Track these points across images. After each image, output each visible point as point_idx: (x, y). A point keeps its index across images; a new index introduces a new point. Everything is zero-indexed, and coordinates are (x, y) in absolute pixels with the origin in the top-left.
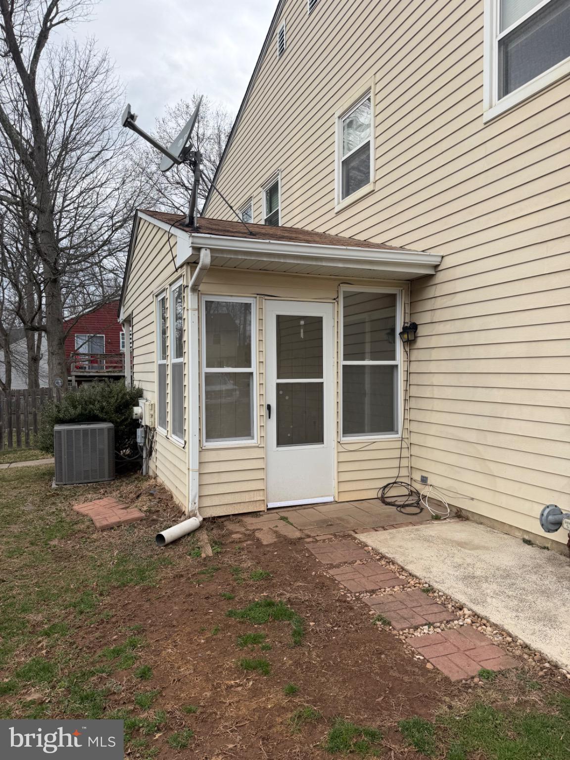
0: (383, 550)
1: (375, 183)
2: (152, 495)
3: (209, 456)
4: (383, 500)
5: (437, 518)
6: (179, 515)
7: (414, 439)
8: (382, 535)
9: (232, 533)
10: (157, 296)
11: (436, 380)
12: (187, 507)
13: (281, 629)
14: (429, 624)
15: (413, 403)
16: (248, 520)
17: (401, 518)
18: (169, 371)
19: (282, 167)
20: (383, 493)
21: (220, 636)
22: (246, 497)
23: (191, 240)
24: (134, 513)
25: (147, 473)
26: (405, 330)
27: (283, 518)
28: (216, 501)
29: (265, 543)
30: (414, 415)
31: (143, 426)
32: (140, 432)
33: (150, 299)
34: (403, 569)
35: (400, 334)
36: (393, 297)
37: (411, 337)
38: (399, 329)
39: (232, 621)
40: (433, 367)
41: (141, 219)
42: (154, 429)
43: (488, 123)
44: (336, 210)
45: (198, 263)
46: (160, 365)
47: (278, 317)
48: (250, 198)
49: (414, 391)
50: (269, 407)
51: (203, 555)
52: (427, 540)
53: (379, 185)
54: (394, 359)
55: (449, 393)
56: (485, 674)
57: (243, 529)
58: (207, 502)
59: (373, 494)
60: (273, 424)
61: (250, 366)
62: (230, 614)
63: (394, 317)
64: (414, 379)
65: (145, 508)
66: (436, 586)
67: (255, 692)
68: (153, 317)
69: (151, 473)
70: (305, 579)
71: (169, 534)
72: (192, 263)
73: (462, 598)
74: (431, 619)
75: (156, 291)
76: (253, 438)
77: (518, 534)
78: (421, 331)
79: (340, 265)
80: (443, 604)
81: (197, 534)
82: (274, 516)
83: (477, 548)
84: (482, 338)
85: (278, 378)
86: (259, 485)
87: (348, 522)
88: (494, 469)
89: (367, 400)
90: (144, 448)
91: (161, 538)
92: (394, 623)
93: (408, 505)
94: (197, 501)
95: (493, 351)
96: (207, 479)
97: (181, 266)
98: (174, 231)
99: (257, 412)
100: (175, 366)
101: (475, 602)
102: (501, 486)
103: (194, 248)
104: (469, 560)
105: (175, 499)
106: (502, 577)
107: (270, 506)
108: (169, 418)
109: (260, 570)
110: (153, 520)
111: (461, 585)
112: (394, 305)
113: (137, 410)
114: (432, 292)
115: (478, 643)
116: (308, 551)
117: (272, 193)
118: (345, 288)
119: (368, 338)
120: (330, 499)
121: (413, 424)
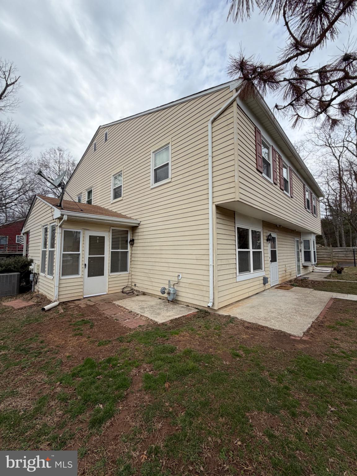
0: (120, 305)
1: (123, 197)
2: (38, 297)
3: (62, 282)
4: (123, 292)
5: (138, 295)
6: (50, 302)
7: (133, 273)
8: (121, 301)
9: (70, 306)
10: (43, 226)
11: (139, 256)
12: (53, 299)
13: (87, 326)
14: (129, 319)
15: (133, 263)
16: (76, 302)
17: (127, 296)
18: (47, 253)
19: (94, 186)
20: (123, 290)
21: (67, 330)
22: (76, 295)
23: (60, 212)
24: (31, 303)
25: (34, 291)
26: (131, 241)
27: (89, 300)
28: (64, 296)
29: (82, 307)
30: (133, 266)
31: (33, 273)
32: (31, 275)
33: (40, 227)
34: (125, 308)
35: (129, 242)
36: (127, 231)
37: (132, 243)
38: (129, 241)
39: (71, 326)
40: (138, 252)
41: (37, 198)
42: (39, 274)
43: (152, 189)
44: (111, 203)
45: (63, 219)
46: (43, 251)
47: (90, 236)
48: (81, 193)
49: (133, 259)
50: (85, 265)
51: (60, 312)
52: (133, 301)
53: (124, 198)
54: (127, 249)
55: (142, 259)
56: (140, 326)
57: (74, 305)
58: (61, 297)
59: (120, 291)
60: (86, 270)
61: (79, 251)
62: (70, 325)
63: (128, 237)
64: (133, 255)
65: (36, 301)
66: (133, 311)
67: (78, 340)
68: (41, 233)
69: (36, 290)
70: (95, 314)
71: (47, 307)
72: (60, 219)
73: (139, 312)
74: (129, 318)
75: (43, 225)
76: (79, 275)
77: (158, 297)
78: (135, 241)
79: (111, 222)
80: (134, 314)
81: (57, 307)
82: (86, 300)
83: (146, 301)
84: (150, 244)
85: (89, 255)
86: (81, 290)
87: (111, 299)
88: (152, 280)
89: (120, 262)
90: (33, 282)
91: (44, 309)
92: (119, 320)
93: (130, 293)
94: (57, 297)
95: (152, 248)
96: (61, 289)
97: (56, 219)
98: (53, 207)
99: (81, 266)
100: (50, 251)
101: (142, 313)
102: (154, 284)
103: (61, 215)
104: (143, 304)
105: (47, 297)
106: (151, 307)
107: (84, 297)
108: (46, 269)
109: (80, 313)
110: (39, 305)
111: (139, 310)
112: (128, 233)
113: (31, 267)
114: (138, 231)
115: (140, 321)
116: (97, 307)
117: (90, 193)
118: (112, 228)
119: (120, 243)
120: (106, 293)
121: (133, 269)
